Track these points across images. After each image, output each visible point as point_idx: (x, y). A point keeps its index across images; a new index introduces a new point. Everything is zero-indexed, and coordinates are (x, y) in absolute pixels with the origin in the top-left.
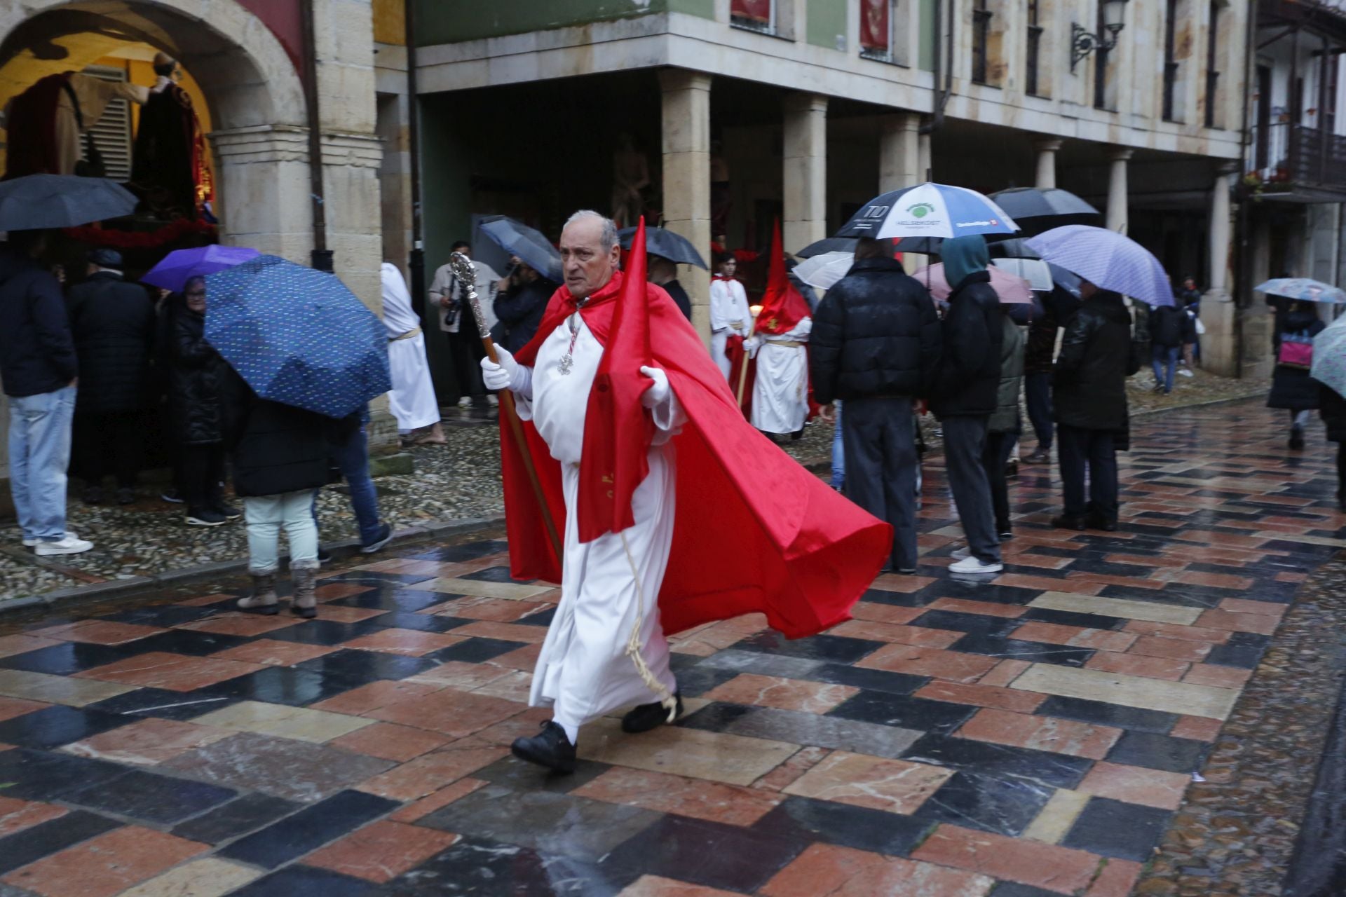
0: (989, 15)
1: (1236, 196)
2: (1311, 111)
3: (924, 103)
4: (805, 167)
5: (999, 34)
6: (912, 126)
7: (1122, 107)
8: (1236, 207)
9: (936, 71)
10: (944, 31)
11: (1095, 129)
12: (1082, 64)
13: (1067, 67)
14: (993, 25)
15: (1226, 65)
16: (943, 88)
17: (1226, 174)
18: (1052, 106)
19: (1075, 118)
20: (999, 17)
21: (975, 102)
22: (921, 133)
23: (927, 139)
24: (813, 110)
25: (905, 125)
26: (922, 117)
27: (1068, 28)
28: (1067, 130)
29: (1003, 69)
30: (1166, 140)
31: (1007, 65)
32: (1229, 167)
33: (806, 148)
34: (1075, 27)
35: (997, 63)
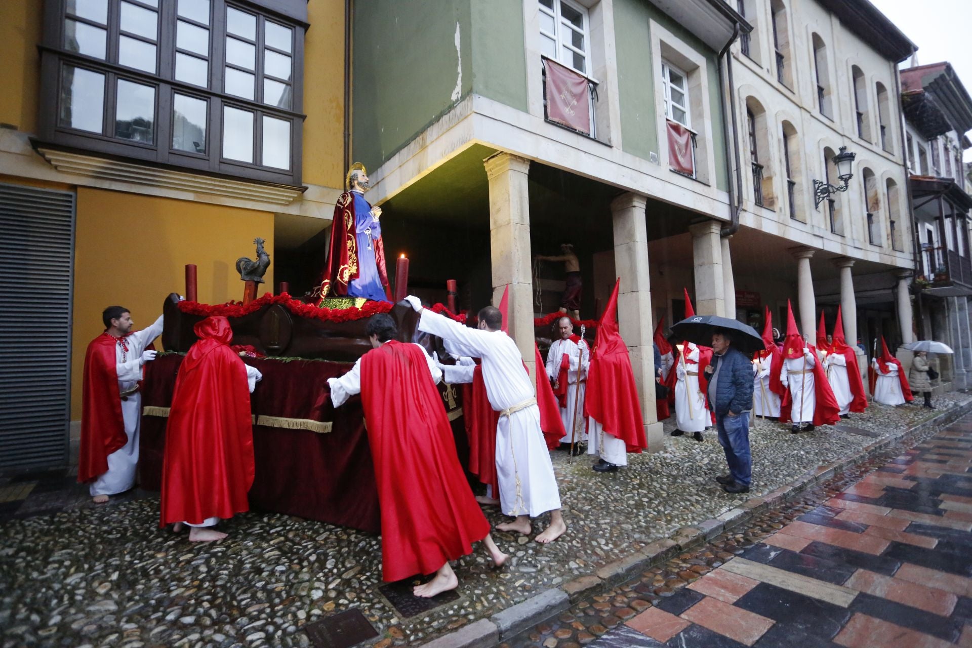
0: (761, 167)
1: (913, 290)
2: (938, 249)
3: (723, 213)
4: (631, 251)
5: (770, 178)
6: (716, 230)
7: (847, 233)
8: (913, 297)
9: (730, 192)
10: (734, 167)
11: (833, 246)
12: (821, 205)
13: (813, 206)
14: (765, 173)
15: (899, 216)
16: (736, 204)
17: (905, 278)
18: (807, 228)
19: (822, 237)
20: (768, 167)
21: (759, 218)
22: (723, 236)
23: (727, 242)
24: (634, 207)
25: (710, 229)
26: (723, 223)
27: (811, 184)
28: (817, 244)
29: (775, 200)
30: (873, 256)
31: (777, 198)
32: (907, 274)
33: (631, 236)
34: (815, 182)
35: (770, 196)
